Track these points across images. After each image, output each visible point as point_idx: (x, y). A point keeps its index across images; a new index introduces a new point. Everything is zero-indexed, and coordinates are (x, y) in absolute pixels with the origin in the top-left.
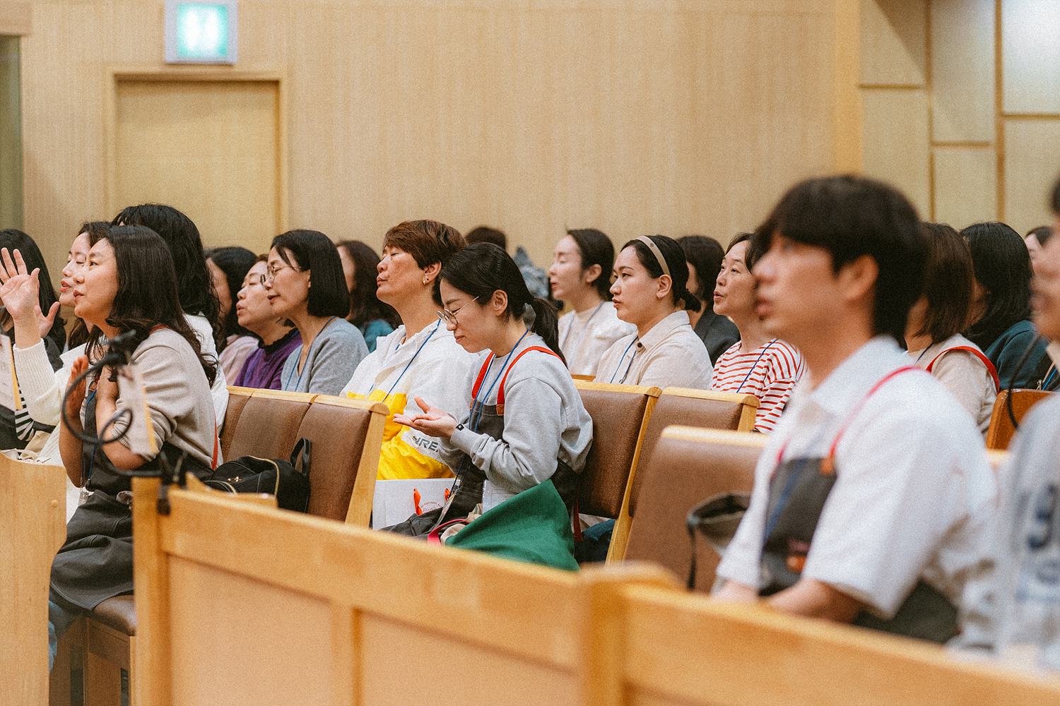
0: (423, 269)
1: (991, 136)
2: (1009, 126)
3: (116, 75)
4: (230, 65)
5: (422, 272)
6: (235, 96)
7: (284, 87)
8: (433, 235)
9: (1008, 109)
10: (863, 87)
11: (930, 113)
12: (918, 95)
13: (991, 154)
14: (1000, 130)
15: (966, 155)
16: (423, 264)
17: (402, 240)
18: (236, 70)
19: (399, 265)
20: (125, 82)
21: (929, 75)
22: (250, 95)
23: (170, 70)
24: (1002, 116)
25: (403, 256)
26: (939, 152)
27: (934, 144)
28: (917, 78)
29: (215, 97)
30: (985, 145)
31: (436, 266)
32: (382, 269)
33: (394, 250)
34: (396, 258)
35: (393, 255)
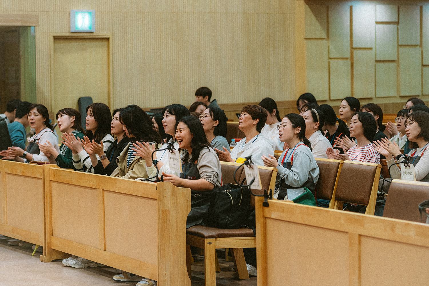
0: (254, 120)
1: (349, 56)
2: (355, 52)
3: (54, 36)
4: (93, 33)
5: (253, 121)
6: (94, 43)
7: (111, 40)
8: (258, 110)
9: (354, 46)
10: (306, 39)
11: (329, 47)
12: (325, 41)
13: (349, 61)
14: (352, 54)
15: (341, 62)
16: (254, 118)
17: (248, 110)
18: (95, 34)
19: (246, 118)
20: (57, 39)
21: (328, 35)
22: (99, 43)
23: (72, 35)
24: (353, 48)
25: (248, 115)
26: (332, 61)
27: (330, 58)
28: (324, 36)
29: (87, 44)
30: (347, 58)
31: (258, 119)
32: (241, 119)
33: (245, 113)
34: (246, 116)
35: (244, 115)
